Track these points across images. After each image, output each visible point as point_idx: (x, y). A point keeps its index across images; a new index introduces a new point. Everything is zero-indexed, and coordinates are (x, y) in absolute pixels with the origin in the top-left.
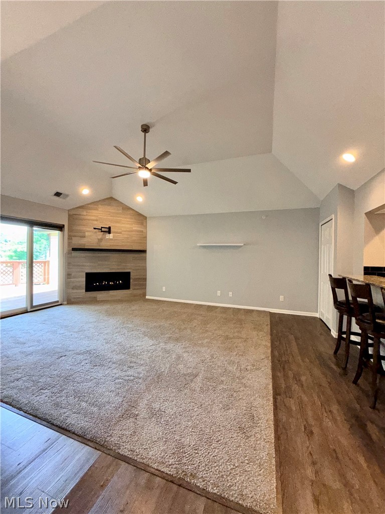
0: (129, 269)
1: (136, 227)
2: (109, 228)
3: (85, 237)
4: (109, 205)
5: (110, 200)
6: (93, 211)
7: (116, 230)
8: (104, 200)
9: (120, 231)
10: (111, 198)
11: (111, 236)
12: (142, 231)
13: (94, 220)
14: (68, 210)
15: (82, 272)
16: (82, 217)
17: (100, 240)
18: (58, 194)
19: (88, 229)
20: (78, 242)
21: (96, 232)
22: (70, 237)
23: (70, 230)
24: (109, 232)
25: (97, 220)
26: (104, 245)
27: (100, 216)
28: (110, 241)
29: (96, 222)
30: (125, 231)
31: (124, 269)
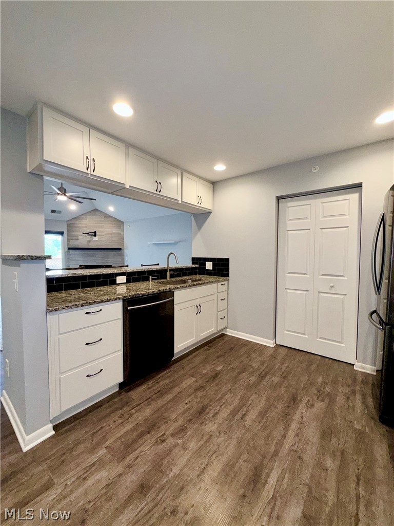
0: (110, 263)
1: (115, 231)
2: (95, 232)
3: (78, 240)
4: (95, 215)
5: (95, 211)
6: (84, 221)
7: (101, 234)
8: (90, 212)
9: (103, 234)
10: (96, 210)
11: (96, 238)
12: (120, 234)
13: (83, 227)
14: (67, 221)
15: (77, 264)
16: (77, 225)
17: (89, 242)
18: (53, 211)
19: (80, 234)
20: (74, 244)
21: (85, 236)
22: (68, 240)
23: (68, 235)
24: (95, 235)
25: (86, 227)
26: (92, 246)
27: (88, 224)
28: (96, 242)
29: (85, 228)
30: (108, 234)
31: (107, 263)
